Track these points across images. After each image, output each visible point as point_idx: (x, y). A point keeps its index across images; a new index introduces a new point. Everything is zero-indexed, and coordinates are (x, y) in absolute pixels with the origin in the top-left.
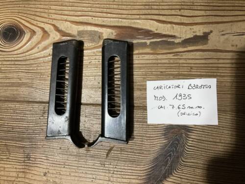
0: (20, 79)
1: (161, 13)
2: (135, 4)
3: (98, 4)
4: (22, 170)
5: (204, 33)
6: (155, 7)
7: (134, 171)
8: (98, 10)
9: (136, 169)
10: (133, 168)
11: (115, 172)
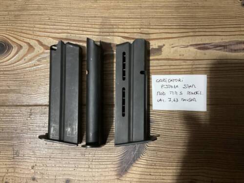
0: (9, 86)
1: (126, 31)
2: (105, 24)
3: (75, 23)
4: (11, 166)
5: (159, 46)
6: (121, 27)
7: (109, 158)
8: (75, 28)
9: (111, 156)
10: (108, 156)
11: (94, 160)
